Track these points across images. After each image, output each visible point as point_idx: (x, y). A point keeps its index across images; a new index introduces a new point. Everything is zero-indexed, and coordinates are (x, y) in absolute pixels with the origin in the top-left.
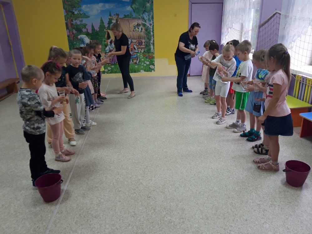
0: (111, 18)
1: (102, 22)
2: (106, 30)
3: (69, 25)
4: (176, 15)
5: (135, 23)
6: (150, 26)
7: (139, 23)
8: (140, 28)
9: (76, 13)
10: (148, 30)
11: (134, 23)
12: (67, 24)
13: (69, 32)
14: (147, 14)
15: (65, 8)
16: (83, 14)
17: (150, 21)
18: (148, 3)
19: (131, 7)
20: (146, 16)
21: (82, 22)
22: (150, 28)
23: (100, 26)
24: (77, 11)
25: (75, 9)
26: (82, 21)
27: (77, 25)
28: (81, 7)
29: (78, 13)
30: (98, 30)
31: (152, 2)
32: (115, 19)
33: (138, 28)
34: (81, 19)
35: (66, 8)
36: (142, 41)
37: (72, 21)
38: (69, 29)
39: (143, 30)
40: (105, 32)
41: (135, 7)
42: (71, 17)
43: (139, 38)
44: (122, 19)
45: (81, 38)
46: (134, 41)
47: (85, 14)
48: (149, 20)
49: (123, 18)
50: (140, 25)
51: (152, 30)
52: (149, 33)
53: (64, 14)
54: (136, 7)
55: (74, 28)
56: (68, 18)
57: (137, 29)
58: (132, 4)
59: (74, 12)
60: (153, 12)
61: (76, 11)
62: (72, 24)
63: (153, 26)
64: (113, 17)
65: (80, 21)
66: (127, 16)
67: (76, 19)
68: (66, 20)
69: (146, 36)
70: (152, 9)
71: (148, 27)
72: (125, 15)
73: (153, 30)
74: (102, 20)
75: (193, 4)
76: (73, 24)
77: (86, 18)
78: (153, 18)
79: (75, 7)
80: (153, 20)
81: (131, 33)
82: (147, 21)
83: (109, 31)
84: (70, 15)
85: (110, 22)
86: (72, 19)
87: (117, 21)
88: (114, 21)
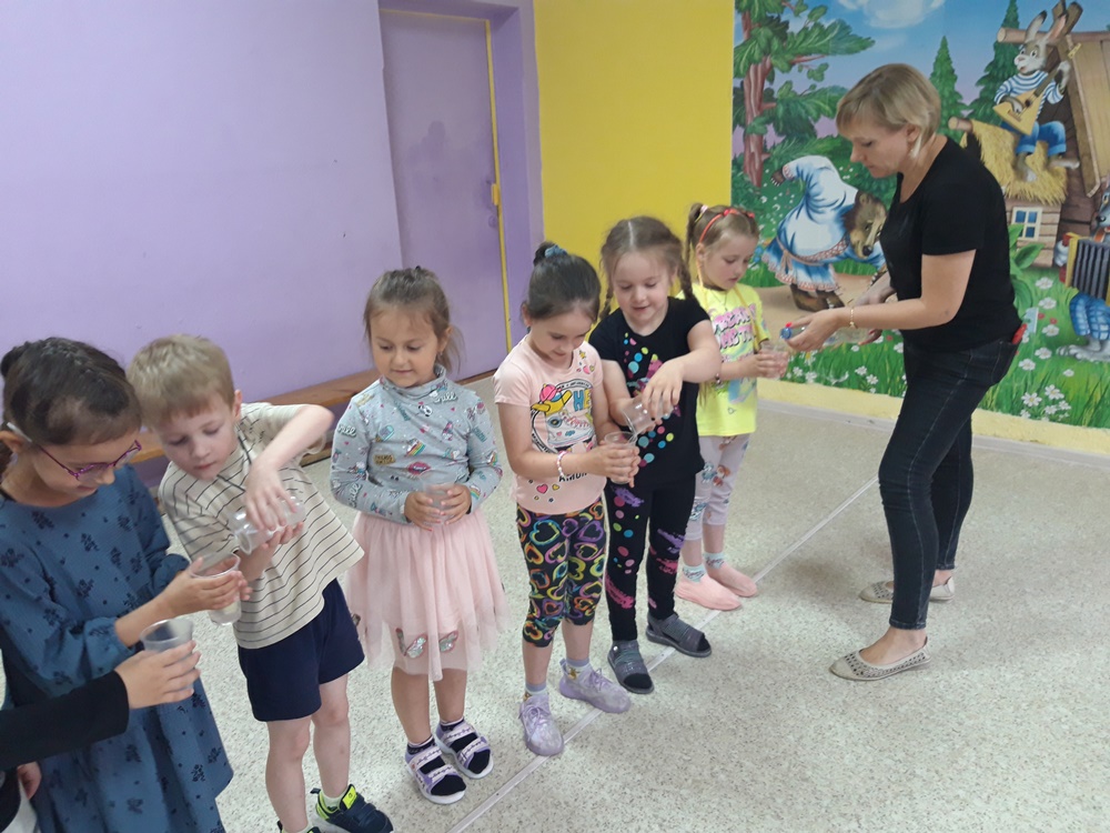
0: (1014, 37)
2: (964, 126)
3: (751, 101)
9: (795, 27)
12: (739, 97)
13: (746, 138)
16: (832, 27)
21: (822, 78)
24: (805, 15)
26: (819, 74)
27: (792, 100)
29: (805, 28)
32: (1043, 43)
34: (815, 62)
37: (769, 74)
38: (743, 125)
42: (766, 52)
44: (1100, 38)
45: (800, 174)
47: (844, 28)
53: (736, 39)
55: (772, 119)
56: (750, 60)
59: (786, 24)
61: (797, 14)
62: (767, 96)
64: (1027, 32)
65: (811, 75)
67: (792, 64)
68: (737, 74)
76: (771, 92)
77: (850, 51)
83: (982, 130)
84: (763, 41)
85: (1000, 70)
86: (772, 67)
87: (1053, 58)
88: (1029, 62)
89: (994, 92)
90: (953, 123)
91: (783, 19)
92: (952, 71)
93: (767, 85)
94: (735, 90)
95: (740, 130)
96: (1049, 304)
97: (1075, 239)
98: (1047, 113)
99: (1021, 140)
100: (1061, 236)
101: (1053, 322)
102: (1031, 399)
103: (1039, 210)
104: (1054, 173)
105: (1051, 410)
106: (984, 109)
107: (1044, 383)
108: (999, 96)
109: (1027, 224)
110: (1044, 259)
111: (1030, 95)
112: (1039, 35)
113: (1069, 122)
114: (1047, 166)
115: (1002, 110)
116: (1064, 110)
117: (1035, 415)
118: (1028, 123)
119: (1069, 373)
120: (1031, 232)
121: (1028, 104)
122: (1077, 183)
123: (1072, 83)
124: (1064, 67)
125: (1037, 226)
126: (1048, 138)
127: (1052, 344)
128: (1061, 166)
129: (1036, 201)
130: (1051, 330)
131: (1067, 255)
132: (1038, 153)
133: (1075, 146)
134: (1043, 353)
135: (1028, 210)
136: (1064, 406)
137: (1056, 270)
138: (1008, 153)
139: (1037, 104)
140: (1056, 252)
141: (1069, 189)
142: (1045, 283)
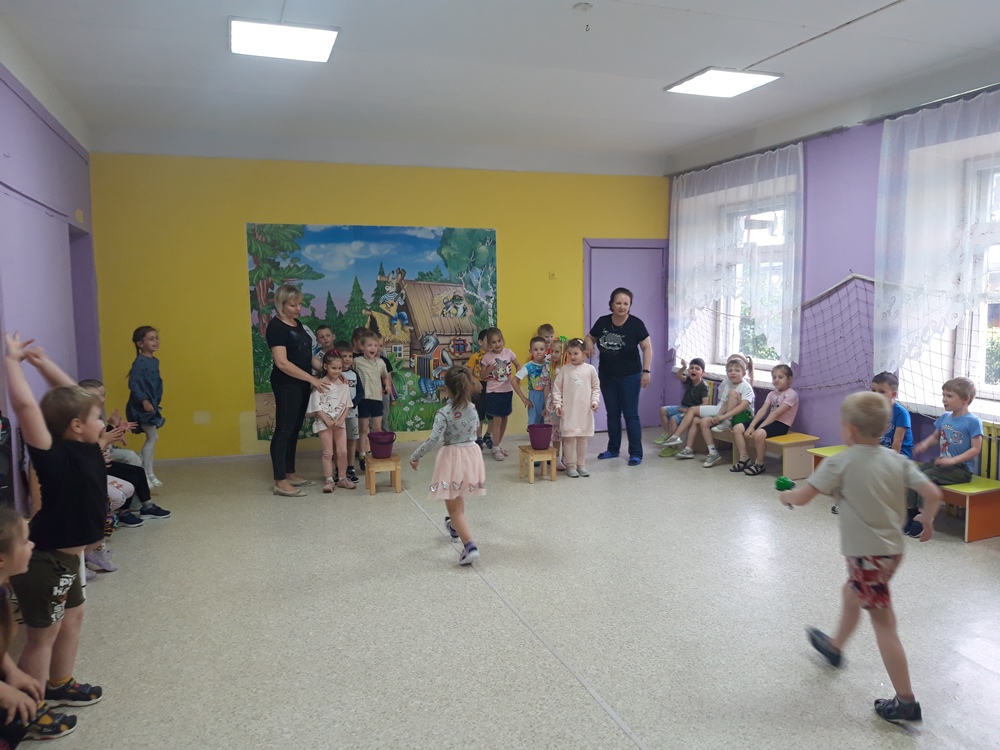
0: (384, 279)
1: (357, 289)
2: (368, 313)
3: (262, 298)
4: (553, 275)
5: (448, 293)
6: (486, 302)
7: (457, 294)
8: (461, 307)
9: (284, 265)
10: (482, 313)
11: (444, 295)
12: (254, 295)
13: (260, 316)
14: (479, 271)
15: (253, 250)
16: (303, 267)
17: (487, 289)
18: (483, 244)
19: (440, 254)
20: (476, 276)
22: (487, 307)
23: (352, 300)
24: (288, 260)
25: (282, 254)
28: (300, 249)
29: (289, 266)
30: (344, 310)
31: (494, 243)
32: (394, 282)
33: (456, 308)
35: (257, 251)
36: (464, 341)
37: (270, 285)
38: (257, 309)
39: (469, 313)
40: (366, 317)
41: (450, 255)
42: (269, 274)
43: (459, 332)
44: (413, 283)
46: (442, 340)
47: (310, 268)
48: (484, 286)
49: (416, 280)
50: (461, 299)
51: (491, 313)
52: (485, 319)
53: (250, 266)
54: (452, 253)
56: (259, 278)
57: (454, 311)
58: (442, 246)
59: (279, 263)
60: (495, 267)
61: (284, 259)
63: (495, 301)
64: (388, 278)
66: (427, 275)
68: (251, 284)
69: (475, 327)
70: (493, 260)
71: (481, 306)
72: (420, 274)
73: (495, 313)
74: (356, 285)
75: (593, 250)
77: (313, 279)
78: (494, 281)
79: (282, 249)
80: (494, 288)
81: (436, 320)
82: (479, 289)
83: (376, 314)
84: (266, 269)
85: (380, 291)
86: (272, 282)
87: (399, 290)
88: (390, 289)
89: (379, 299)
90: (364, 311)
91: (277, 260)
92: (361, 291)
93: (270, 290)
94: (251, 292)
95: (256, 312)
96: (410, 383)
97: (416, 356)
98: (400, 309)
99: (392, 319)
100: (411, 356)
101: (413, 390)
102: (410, 423)
103: (402, 346)
104: (406, 332)
105: (418, 426)
106: (376, 306)
107: (414, 416)
108: (381, 301)
109: (398, 352)
110: (406, 365)
111: (393, 301)
112: (393, 279)
113: (407, 311)
114: (402, 329)
115: (383, 307)
116: (405, 307)
117: (412, 430)
118: (393, 312)
119: (422, 409)
120: (400, 355)
121: (392, 305)
122: (414, 334)
123: (407, 297)
124: (403, 291)
125: (402, 352)
126: (401, 318)
127: (414, 399)
128: (407, 328)
129: (400, 342)
130: (413, 393)
131: (414, 363)
132: (398, 322)
133: (411, 322)
134: (412, 403)
135: (398, 346)
136: (422, 423)
137: (411, 369)
138: (387, 324)
139: (396, 305)
140: (411, 362)
141: (411, 337)
142: (408, 375)
